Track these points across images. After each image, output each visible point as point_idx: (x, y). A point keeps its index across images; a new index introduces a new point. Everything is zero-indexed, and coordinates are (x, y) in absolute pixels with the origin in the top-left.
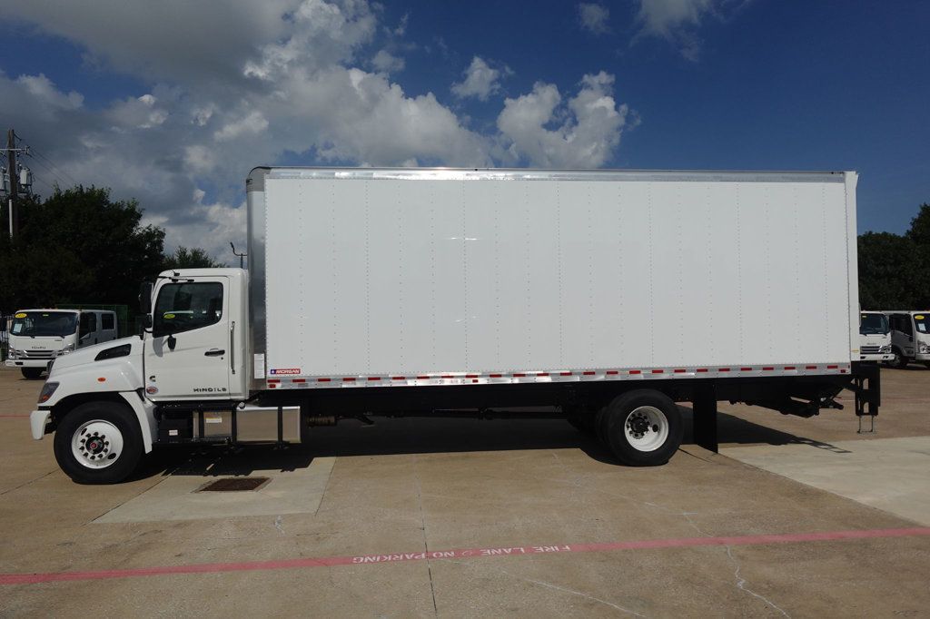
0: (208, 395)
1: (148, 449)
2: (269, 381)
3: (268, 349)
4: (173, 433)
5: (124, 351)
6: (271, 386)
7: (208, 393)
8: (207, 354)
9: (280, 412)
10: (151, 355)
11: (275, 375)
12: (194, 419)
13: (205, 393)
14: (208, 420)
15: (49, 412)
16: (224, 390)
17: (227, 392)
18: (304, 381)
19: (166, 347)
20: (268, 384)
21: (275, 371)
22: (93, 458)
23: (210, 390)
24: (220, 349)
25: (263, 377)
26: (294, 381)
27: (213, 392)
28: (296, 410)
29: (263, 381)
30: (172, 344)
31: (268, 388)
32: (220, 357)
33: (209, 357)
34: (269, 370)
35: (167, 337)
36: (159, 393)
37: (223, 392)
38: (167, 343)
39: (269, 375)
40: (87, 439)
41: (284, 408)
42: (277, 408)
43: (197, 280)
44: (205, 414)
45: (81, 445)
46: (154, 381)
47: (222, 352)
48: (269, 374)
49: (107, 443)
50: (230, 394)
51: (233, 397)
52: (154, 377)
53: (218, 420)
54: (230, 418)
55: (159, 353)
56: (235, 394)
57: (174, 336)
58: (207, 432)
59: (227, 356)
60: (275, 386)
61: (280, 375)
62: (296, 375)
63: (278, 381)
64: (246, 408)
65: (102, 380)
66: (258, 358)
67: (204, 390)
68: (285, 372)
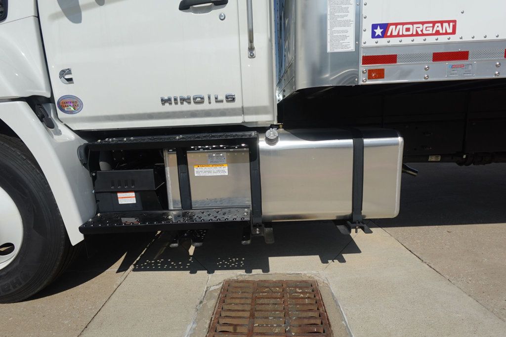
0: (193, 114)
2: (367, 60)
4: (127, 198)
6: (371, 74)
7: (193, 107)
9: (357, 148)
10: (55, 17)
11: (383, 42)
12: (168, 169)
13: (186, 107)
16: (231, 99)
17: (237, 104)
18: (463, 55)
20: (363, 68)
21: (385, 27)
23: (199, 100)
25: (352, 48)
26: (438, 57)
27: (205, 106)
28: (397, 144)
31: (363, 80)
34: (367, 26)
36: (84, 112)
37: (226, 105)
39: (368, 41)
41: (366, 141)
42: (350, 142)
44: (191, 157)
46: (70, 80)
50: (243, 111)
51: (249, 119)
52: (69, 71)
53: (223, 170)
54: (246, 167)
56: (256, 111)
58: (197, 196)
60: (380, 74)
61: (395, 41)
62: (443, 39)
63: (391, 59)
64: (284, 144)
67: (186, 100)
68: (413, 29)
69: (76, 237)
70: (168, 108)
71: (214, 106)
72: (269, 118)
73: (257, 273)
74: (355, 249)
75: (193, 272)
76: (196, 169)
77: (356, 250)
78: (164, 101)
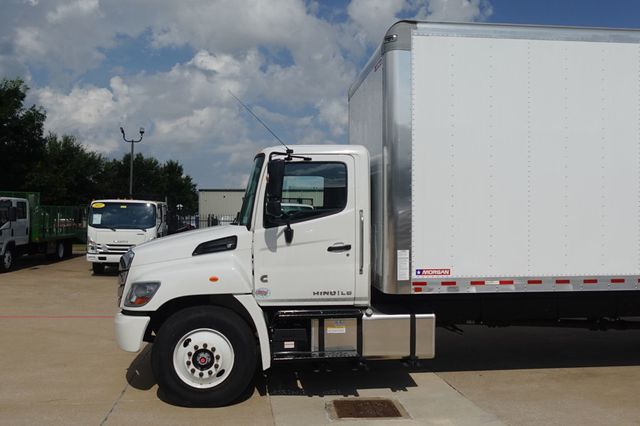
0: (329, 300)
1: (266, 364)
2: (414, 284)
3: (413, 244)
4: (289, 345)
5: (227, 245)
6: (417, 290)
7: (330, 296)
8: (330, 249)
9: (413, 320)
11: (420, 277)
12: (313, 329)
13: (326, 296)
14: (329, 330)
15: (148, 318)
16: (349, 293)
17: (352, 296)
18: (454, 283)
19: (282, 239)
20: (413, 287)
21: (421, 271)
22: (201, 375)
23: (333, 293)
24: (346, 244)
25: (408, 279)
26: (443, 284)
27: (336, 296)
28: (431, 318)
29: (407, 283)
30: (289, 236)
31: (413, 292)
32: (345, 253)
33: (333, 254)
34: (414, 270)
35: (281, 228)
36: (269, 297)
37: (347, 296)
38: (283, 234)
39: (414, 276)
40: (193, 352)
41: (417, 316)
42: (409, 316)
43: (314, 159)
44: (326, 321)
45: (187, 359)
46: (266, 281)
47: (348, 248)
48: (414, 274)
49: (218, 357)
50: (354, 299)
51: (357, 303)
52: (266, 276)
53: (342, 330)
54: (355, 328)
55: (272, 247)
56: (360, 299)
57: (292, 226)
58: (327, 345)
59: (354, 252)
60: (420, 290)
61: (426, 277)
62: (445, 276)
63: (424, 284)
64: (374, 316)
65: (214, 279)
66: (402, 255)
67: (326, 293)
68: (433, 272)
70: (316, 297)
71: (341, 296)
72: (367, 303)
73: (351, 397)
74: (413, 384)
75: (310, 396)
76: (328, 329)
77: (415, 385)
78: (315, 293)
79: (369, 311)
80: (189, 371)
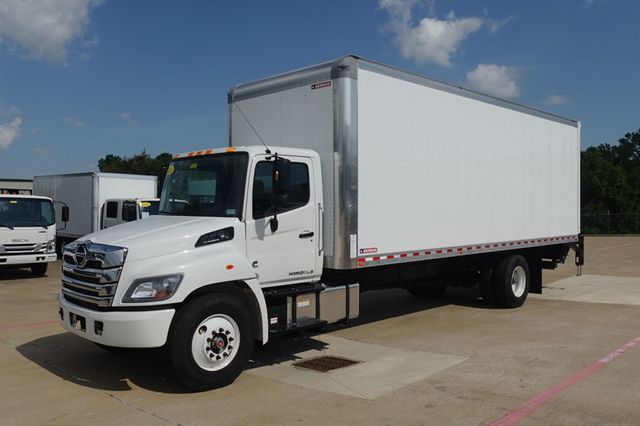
0: (302, 278)
2: (359, 261)
3: (359, 230)
5: (229, 233)
6: (360, 265)
7: (300, 276)
8: (301, 236)
9: (348, 289)
10: (254, 238)
11: (362, 254)
12: (288, 305)
13: (297, 276)
14: (300, 304)
15: (173, 311)
16: (312, 272)
17: (313, 274)
18: (379, 258)
19: (268, 229)
20: (358, 263)
21: (362, 250)
22: (218, 358)
23: (302, 273)
24: (311, 231)
25: (356, 257)
26: (374, 259)
27: (304, 275)
28: (357, 286)
29: (355, 260)
30: (274, 225)
31: (358, 267)
32: (310, 239)
33: (302, 239)
34: (359, 250)
35: (267, 219)
37: (310, 274)
38: (269, 225)
39: (359, 255)
40: (211, 337)
41: (350, 286)
42: (346, 287)
44: (297, 297)
45: (207, 345)
46: (256, 266)
47: (312, 234)
48: (359, 253)
49: (230, 339)
50: (314, 276)
51: (314, 280)
52: (256, 262)
53: (307, 303)
54: (314, 301)
55: (261, 236)
57: (277, 216)
58: (298, 316)
59: (316, 238)
61: (365, 255)
62: (375, 253)
63: (363, 260)
64: (328, 289)
65: (230, 267)
66: (353, 237)
67: (297, 273)
68: (369, 250)
69: (265, 340)
70: (291, 277)
71: (307, 275)
72: (319, 279)
78: (290, 274)
79: (323, 285)
80: (208, 356)
